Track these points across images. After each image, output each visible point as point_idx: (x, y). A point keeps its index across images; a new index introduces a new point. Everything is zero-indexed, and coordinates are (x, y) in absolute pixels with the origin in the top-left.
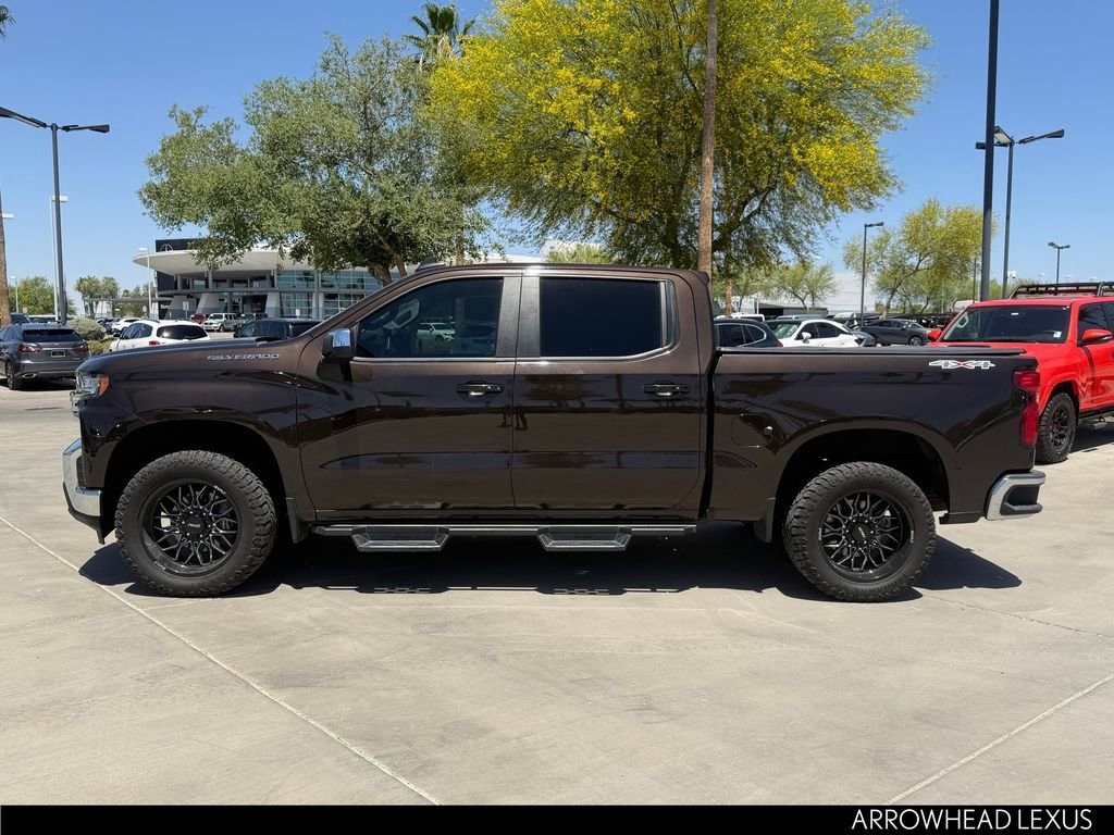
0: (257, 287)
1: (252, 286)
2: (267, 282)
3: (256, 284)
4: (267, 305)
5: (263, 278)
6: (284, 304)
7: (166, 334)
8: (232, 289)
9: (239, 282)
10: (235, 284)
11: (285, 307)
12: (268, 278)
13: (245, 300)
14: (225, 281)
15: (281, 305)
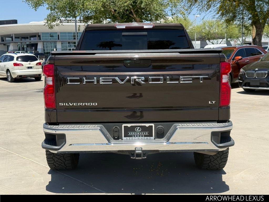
0: (33, 40)
1: (30, 40)
2: (37, 38)
3: (32, 39)
4: (38, 48)
5: (35, 36)
6: (45, 47)
7: (19, 60)
8: (22, 41)
9: (25, 38)
10: (22, 39)
11: (45, 48)
12: (37, 36)
13: (28, 46)
14: (19, 38)
15: (44, 47)
